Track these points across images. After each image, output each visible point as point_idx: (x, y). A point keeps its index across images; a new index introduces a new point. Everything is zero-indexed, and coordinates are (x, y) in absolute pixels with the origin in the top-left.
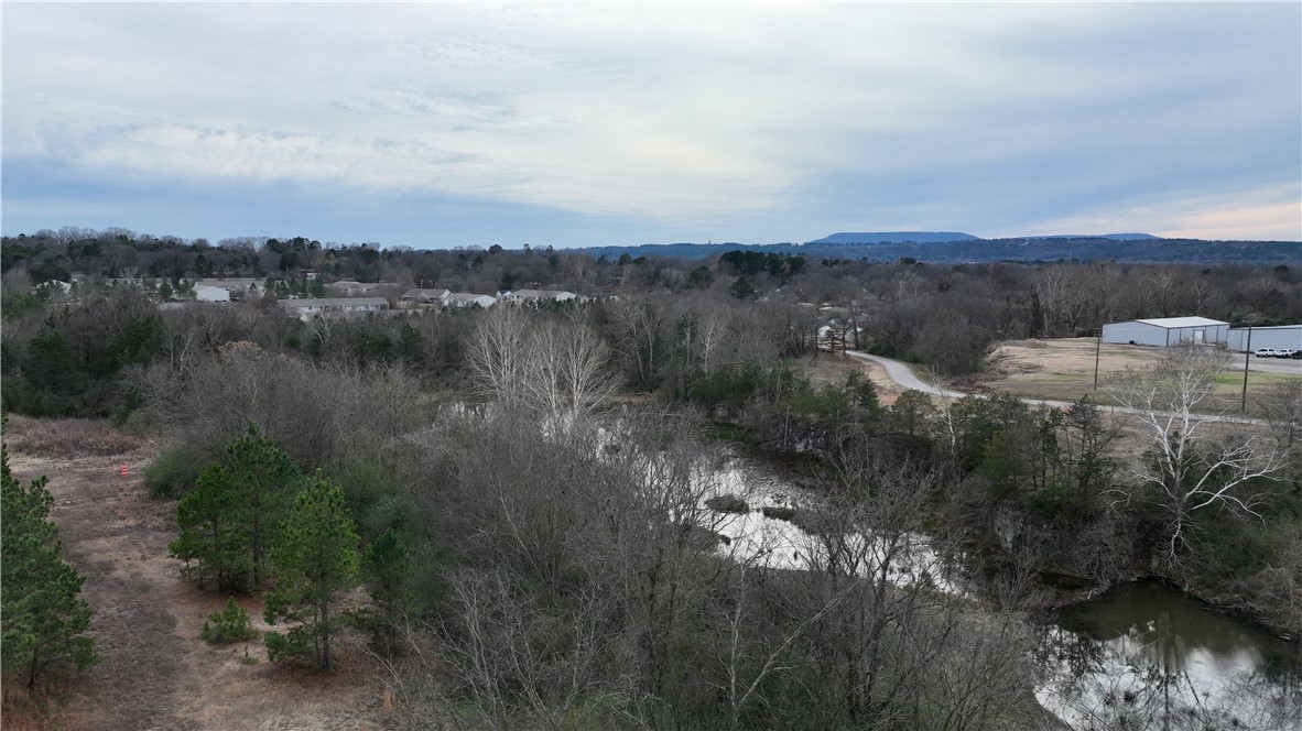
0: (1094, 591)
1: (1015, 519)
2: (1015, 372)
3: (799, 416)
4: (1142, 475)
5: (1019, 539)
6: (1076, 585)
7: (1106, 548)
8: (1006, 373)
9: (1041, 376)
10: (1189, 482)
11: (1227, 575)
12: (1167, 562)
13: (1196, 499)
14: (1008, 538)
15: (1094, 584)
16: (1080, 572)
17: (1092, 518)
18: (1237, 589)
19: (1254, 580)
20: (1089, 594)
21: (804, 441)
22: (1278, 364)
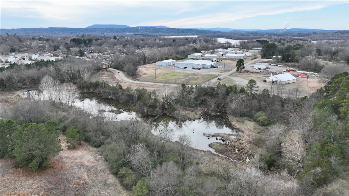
0: (157, 117)
1: (146, 108)
2: (143, 75)
3: (109, 91)
4: (162, 100)
5: (147, 111)
6: (155, 116)
7: (158, 111)
8: (141, 75)
9: (147, 76)
10: (167, 100)
11: (172, 112)
12: (165, 112)
13: (168, 103)
14: (146, 111)
15: (157, 116)
16: (155, 115)
17: (156, 107)
18: (173, 114)
19: (175, 112)
20: (156, 118)
21: (110, 96)
22: (182, 70)
